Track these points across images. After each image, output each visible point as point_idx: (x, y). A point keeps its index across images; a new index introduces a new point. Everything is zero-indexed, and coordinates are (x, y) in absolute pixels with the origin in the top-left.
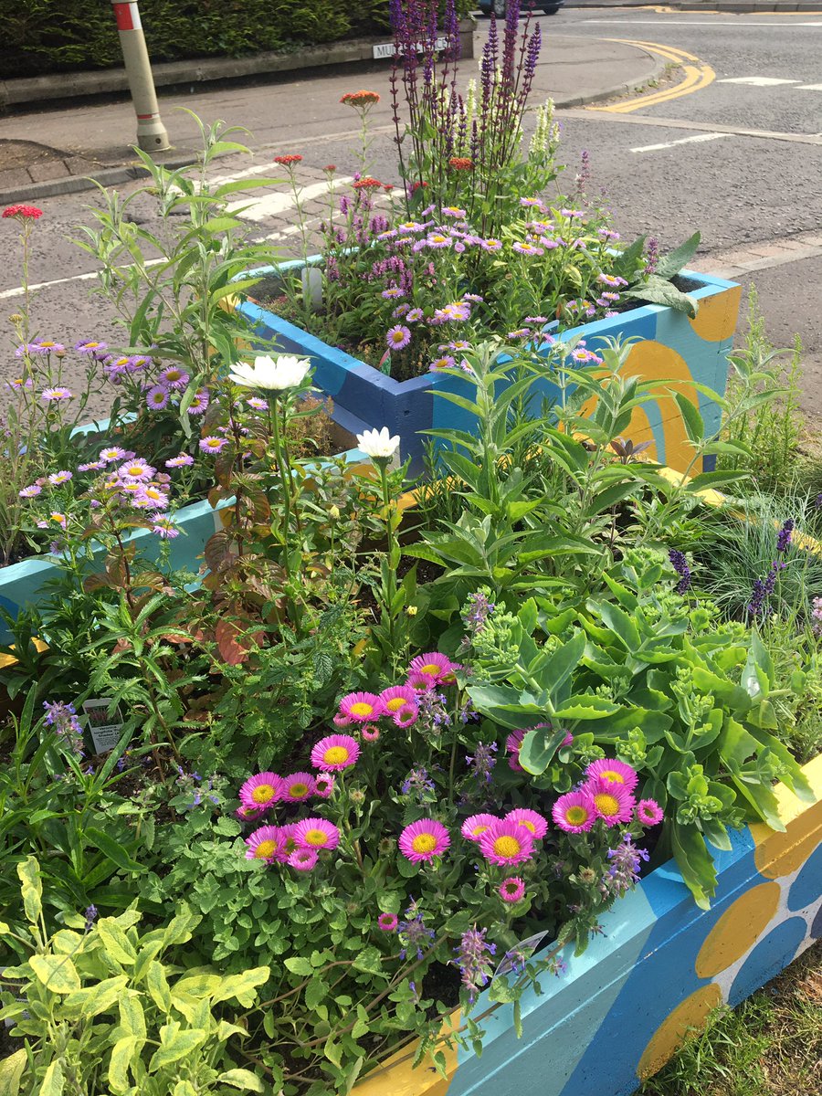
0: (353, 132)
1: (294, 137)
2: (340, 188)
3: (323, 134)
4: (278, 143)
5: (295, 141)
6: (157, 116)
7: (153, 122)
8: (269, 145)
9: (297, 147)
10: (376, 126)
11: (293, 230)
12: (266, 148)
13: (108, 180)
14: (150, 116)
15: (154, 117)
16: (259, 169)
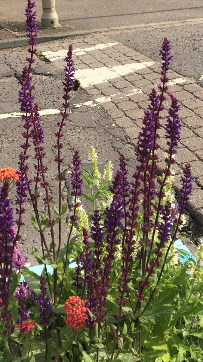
0: (170, 22)
1: (133, 23)
2: (143, 69)
3: (151, 22)
4: (122, 27)
5: (132, 26)
6: (54, 9)
7: (50, 12)
8: (116, 28)
9: (132, 31)
10: (186, 18)
11: (101, 100)
12: (113, 30)
13: (17, 44)
14: (50, 9)
15: (52, 9)
16: (101, 46)
